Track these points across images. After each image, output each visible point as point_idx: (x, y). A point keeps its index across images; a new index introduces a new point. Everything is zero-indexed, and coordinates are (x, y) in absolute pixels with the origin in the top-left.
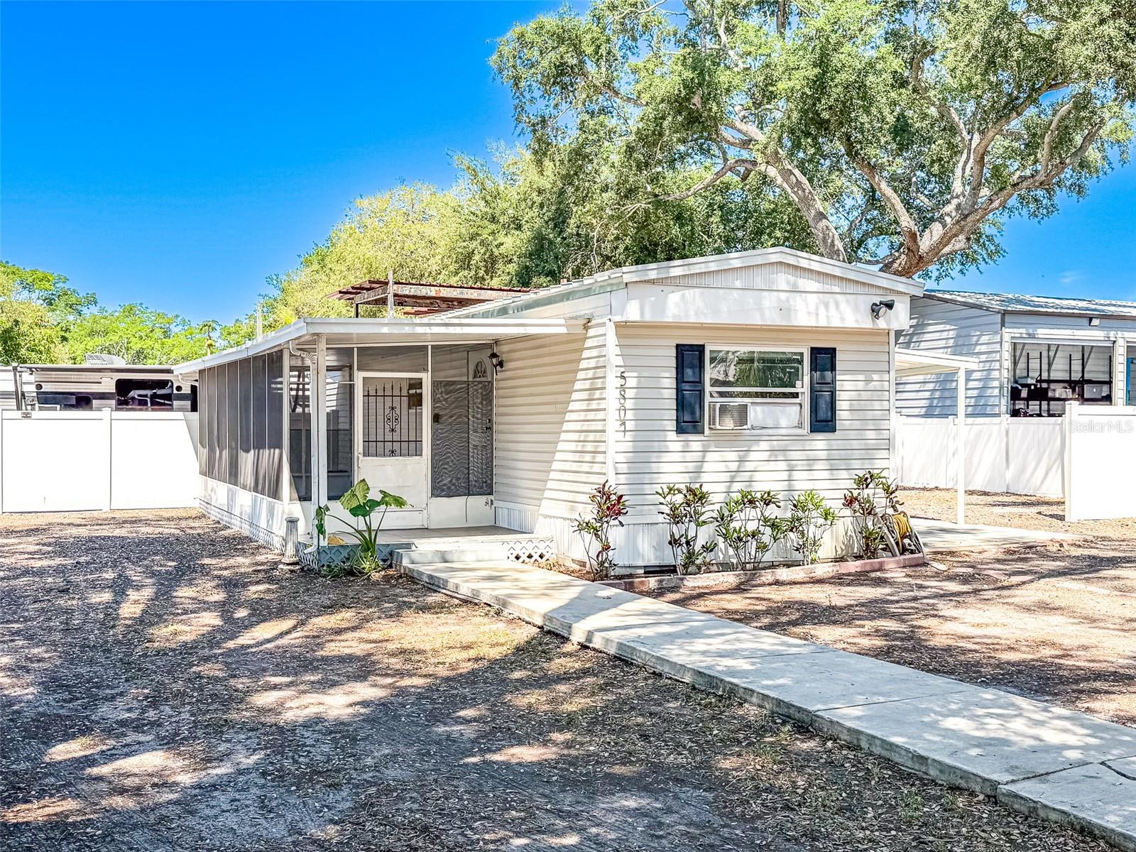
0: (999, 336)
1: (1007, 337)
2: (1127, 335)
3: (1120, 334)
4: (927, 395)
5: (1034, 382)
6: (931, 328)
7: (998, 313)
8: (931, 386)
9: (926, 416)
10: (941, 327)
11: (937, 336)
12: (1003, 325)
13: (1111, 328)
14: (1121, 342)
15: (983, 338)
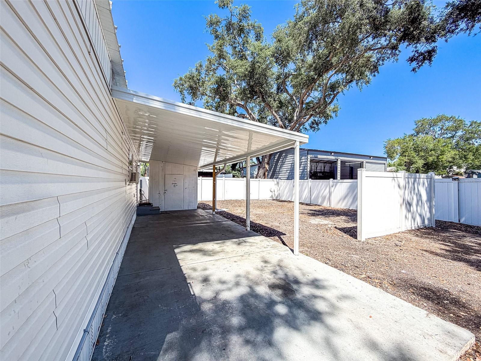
0: (307, 157)
1: (309, 157)
2: (340, 158)
3: (339, 157)
4: (288, 174)
5: (313, 172)
6: (288, 156)
7: (307, 150)
8: (289, 172)
9: (287, 179)
10: (291, 155)
11: (290, 158)
12: (308, 154)
13: (338, 156)
14: (339, 159)
15: (303, 158)
